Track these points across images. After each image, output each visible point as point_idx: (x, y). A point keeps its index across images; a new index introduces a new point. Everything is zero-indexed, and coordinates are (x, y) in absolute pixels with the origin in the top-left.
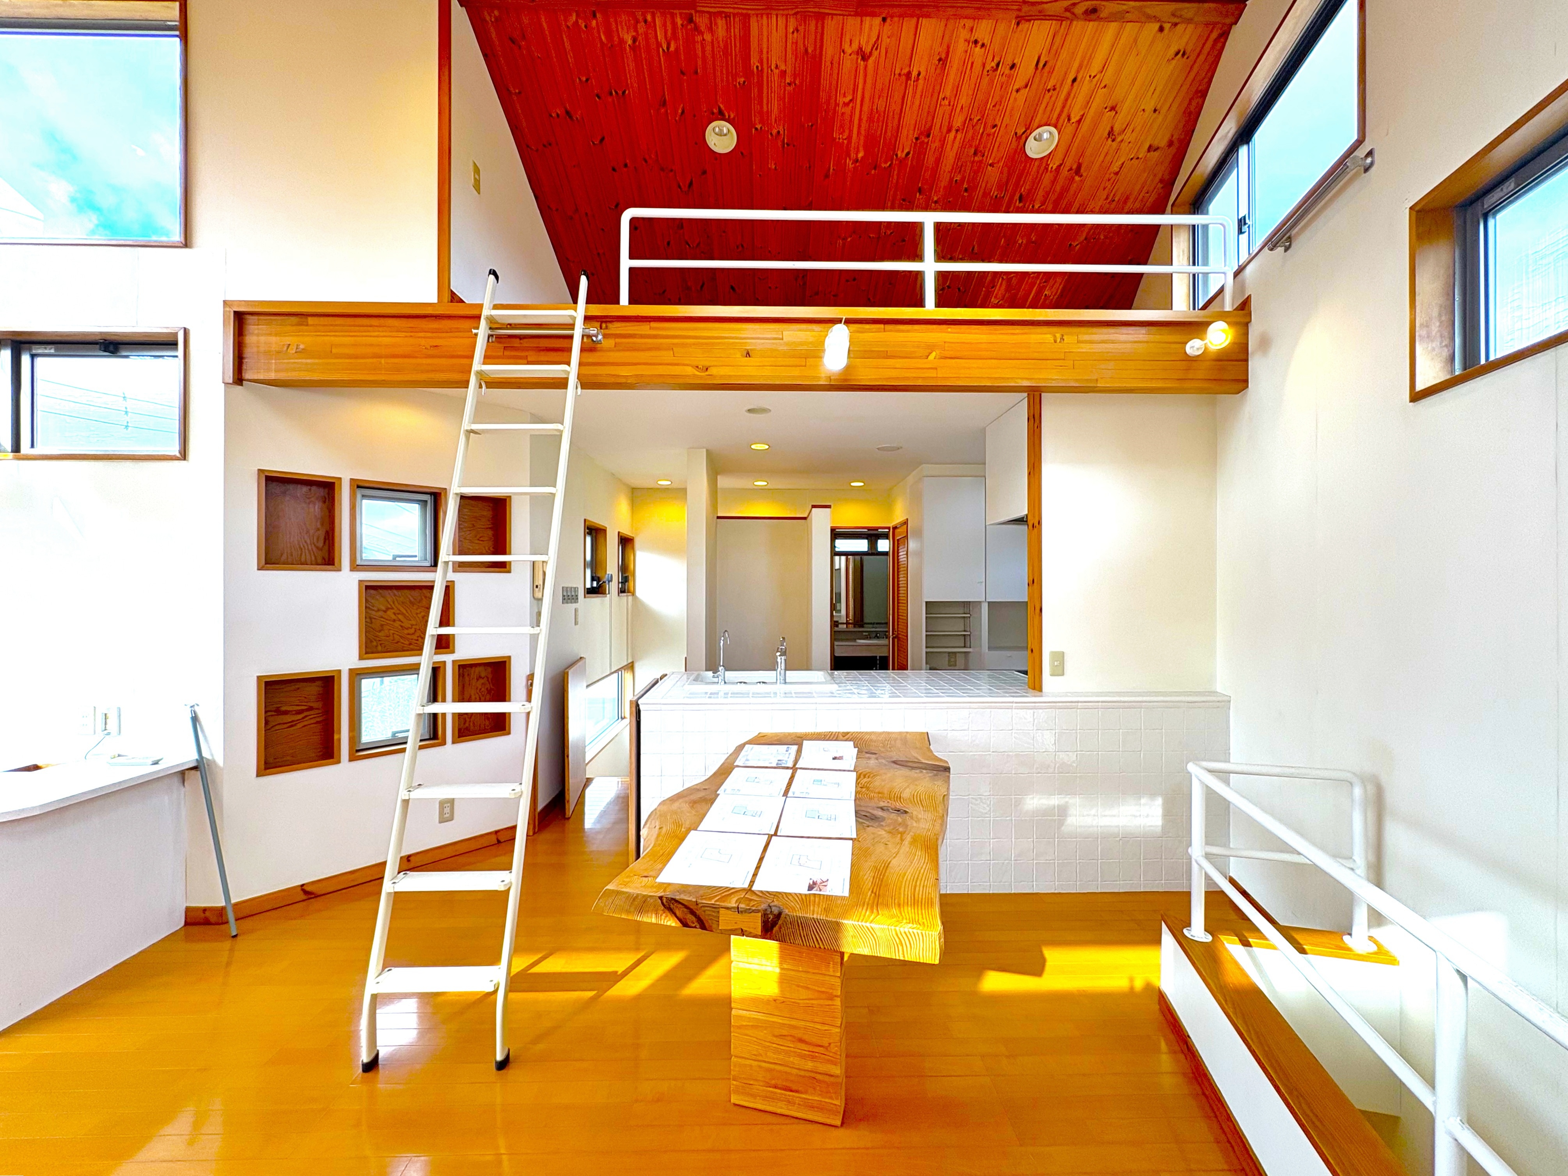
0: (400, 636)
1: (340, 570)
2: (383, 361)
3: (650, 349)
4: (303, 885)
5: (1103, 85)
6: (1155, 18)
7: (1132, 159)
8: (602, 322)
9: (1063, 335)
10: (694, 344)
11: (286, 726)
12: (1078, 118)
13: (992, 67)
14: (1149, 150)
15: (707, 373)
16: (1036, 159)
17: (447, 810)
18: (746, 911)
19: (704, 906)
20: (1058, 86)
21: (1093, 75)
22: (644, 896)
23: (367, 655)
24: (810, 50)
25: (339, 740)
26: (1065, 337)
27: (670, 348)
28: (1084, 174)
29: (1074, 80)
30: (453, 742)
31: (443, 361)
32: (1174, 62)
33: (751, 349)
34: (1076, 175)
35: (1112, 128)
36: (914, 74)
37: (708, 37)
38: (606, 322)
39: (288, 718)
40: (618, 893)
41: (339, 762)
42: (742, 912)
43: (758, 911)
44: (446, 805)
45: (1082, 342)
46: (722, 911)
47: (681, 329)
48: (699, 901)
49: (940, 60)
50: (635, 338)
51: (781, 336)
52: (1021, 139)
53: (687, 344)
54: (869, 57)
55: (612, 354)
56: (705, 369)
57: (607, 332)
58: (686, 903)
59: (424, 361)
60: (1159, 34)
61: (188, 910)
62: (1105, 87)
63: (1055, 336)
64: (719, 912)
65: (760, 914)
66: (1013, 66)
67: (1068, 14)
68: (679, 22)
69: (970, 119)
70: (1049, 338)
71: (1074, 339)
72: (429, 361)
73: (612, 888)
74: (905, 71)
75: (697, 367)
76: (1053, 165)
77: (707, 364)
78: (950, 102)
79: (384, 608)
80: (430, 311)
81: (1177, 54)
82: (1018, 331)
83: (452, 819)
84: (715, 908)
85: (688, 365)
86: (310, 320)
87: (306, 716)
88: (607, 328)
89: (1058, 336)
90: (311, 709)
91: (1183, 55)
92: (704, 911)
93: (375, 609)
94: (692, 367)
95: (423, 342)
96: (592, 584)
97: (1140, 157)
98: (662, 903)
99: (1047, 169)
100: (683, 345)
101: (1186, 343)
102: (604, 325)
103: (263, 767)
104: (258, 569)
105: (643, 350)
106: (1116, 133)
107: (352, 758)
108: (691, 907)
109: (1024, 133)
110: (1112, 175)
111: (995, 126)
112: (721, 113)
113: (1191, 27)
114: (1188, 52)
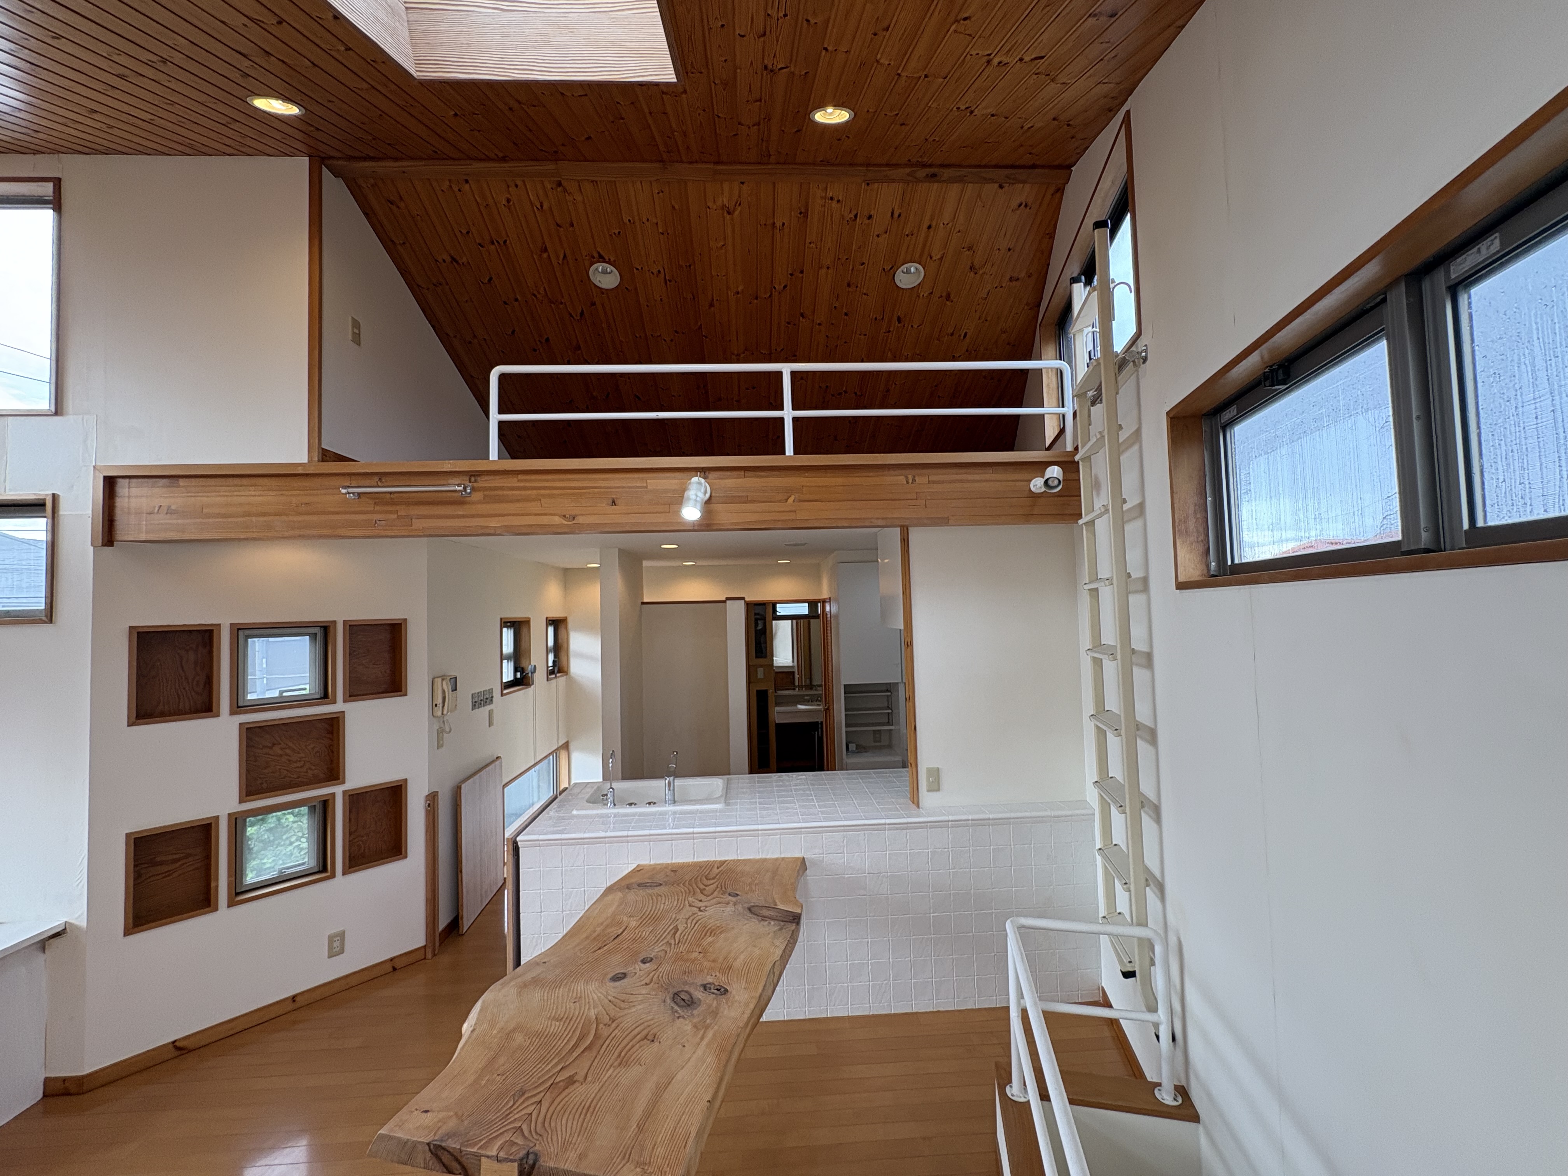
0: (288, 771)
1: (218, 716)
2: (254, 519)
3: (518, 501)
4: (175, 1042)
5: (957, 230)
6: (992, 181)
7: (996, 288)
8: (471, 476)
9: (914, 476)
10: (561, 495)
11: (160, 876)
12: (939, 256)
13: (851, 218)
14: (1011, 279)
15: (574, 522)
16: (907, 289)
17: (337, 944)
18: (506, 1160)
19: (467, 1154)
20: (915, 232)
21: (946, 223)
22: (413, 1142)
23: (248, 798)
24: (677, 207)
25: (217, 887)
26: (916, 479)
27: (538, 499)
28: (955, 300)
29: (929, 227)
30: (344, 874)
31: (315, 518)
32: (1018, 212)
33: (617, 498)
34: (947, 300)
35: (972, 263)
36: (778, 224)
37: (579, 198)
38: (474, 476)
39: (165, 868)
40: (389, 1138)
41: (216, 909)
42: (500, 1161)
43: (515, 1161)
44: (336, 939)
45: (934, 482)
46: (483, 1160)
47: (547, 481)
48: (463, 1149)
49: (801, 213)
50: (503, 490)
51: (645, 485)
52: (891, 273)
53: (554, 494)
54: (734, 212)
55: (479, 506)
56: (571, 518)
57: (475, 485)
58: (451, 1150)
59: (296, 518)
60: (1000, 191)
61: (47, 1081)
62: (959, 231)
63: (907, 477)
64: (480, 1160)
65: (516, 1164)
66: (870, 217)
67: (910, 178)
68: (549, 186)
69: (839, 259)
70: (902, 479)
71: (925, 480)
72: (300, 518)
73: (383, 1132)
74: (770, 222)
75: (565, 516)
76: (924, 293)
77: (573, 513)
78: (816, 245)
79: (270, 745)
80: (300, 470)
81: (1020, 205)
82: (871, 474)
83: (343, 953)
84: (478, 1157)
85: (554, 515)
86: (182, 482)
87: (183, 864)
88: (476, 481)
89: (910, 477)
90: (188, 856)
91: (1026, 206)
92: (468, 1159)
93: (261, 746)
94: (560, 516)
95: (294, 500)
96: (515, 675)
97: (1004, 285)
98: (430, 1150)
99: (919, 296)
100: (550, 496)
101: (1031, 481)
102: (473, 479)
103: (131, 925)
104: (129, 725)
105: (511, 501)
106: (977, 267)
107: (231, 904)
108: (455, 1154)
109: (891, 269)
110: (980, 300)
111: (863, 264)
112: (601, 256)
113: (1028, 187)
114: (1029, 204)
